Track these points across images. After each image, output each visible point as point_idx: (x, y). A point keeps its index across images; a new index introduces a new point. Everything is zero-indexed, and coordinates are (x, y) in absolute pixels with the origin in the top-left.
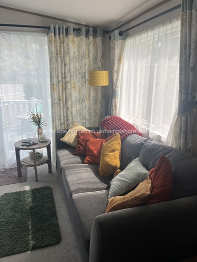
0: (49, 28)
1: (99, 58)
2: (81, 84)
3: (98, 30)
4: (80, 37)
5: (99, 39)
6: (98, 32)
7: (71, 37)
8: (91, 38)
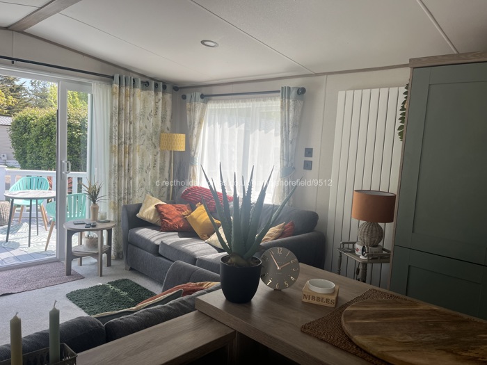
0: (113, 77)
1: (168, 118)
2: (147, 148)
3: (168, 86)
4: (148, 91)
5: (168, 96)
6: (167, 88)
7: (138, 91)
8: (160, 95)
